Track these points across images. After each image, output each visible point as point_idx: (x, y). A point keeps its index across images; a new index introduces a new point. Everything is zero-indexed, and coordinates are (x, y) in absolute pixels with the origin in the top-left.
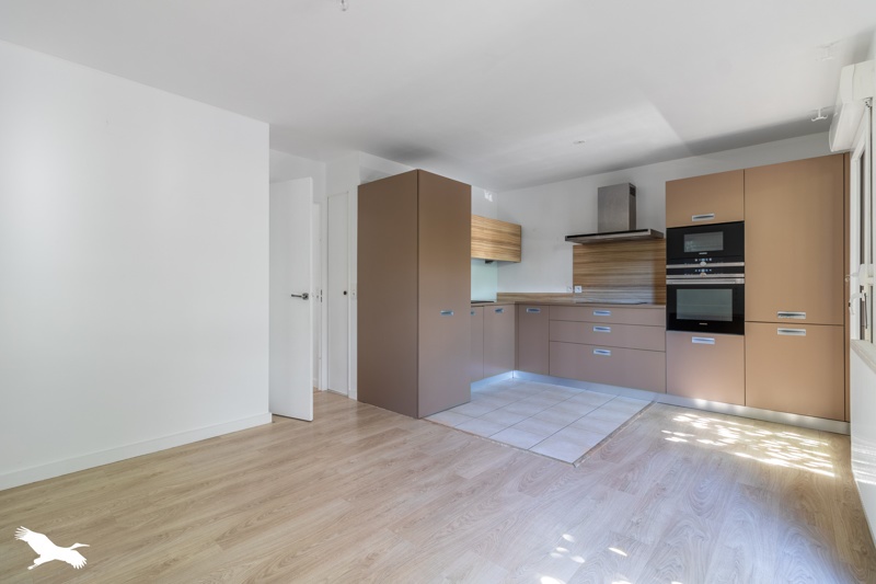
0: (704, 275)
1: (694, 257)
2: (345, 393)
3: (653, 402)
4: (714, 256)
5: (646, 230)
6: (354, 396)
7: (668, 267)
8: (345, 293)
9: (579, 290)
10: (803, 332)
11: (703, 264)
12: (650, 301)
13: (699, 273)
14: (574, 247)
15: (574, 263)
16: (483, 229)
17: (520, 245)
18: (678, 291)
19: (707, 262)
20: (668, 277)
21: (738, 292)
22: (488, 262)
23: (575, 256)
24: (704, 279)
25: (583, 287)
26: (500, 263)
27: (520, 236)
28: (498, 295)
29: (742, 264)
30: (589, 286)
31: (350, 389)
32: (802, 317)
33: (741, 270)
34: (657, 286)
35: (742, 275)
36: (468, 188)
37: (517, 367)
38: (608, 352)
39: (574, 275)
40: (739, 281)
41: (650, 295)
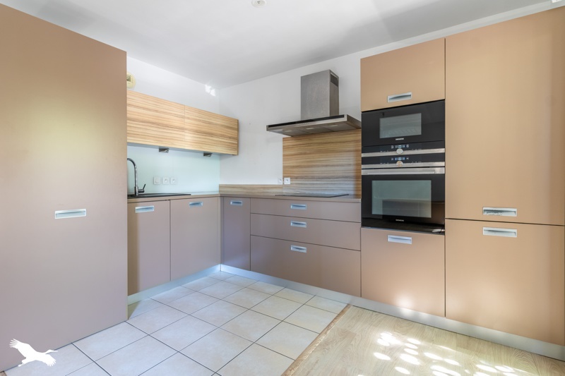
0: (400, 164)
1: (390, 143)
3: (348, 305)
4: (411, 142)
5: (343, 116)
7: (364, 155)
9: (288, 182)
10: (512, 233)
11: (400, 151)
12: (352, 193)
13: (395, 162)
14: (284, 139)
15: (284, 155)
16: (183, 117)
17: (237, 139)
18: (374, 183)
19: (404, 149)
20: (363, 166)
21: (438, 183)
22: (206, 154)
23: (285, 148)
24: (400, 168)
25: (292, 178)
26: (221, 155)
27: (238, 130)
28: (221, 186)
29: (441, 151)
30: (297, 178)
32: (512, 214)
33: (441, 157)
34: (356, 177)
35: (442, 164)
36: (123, 54)
37: (223, 261)
38: (304, 250)
40: (438, 171)
41: (352, 186)
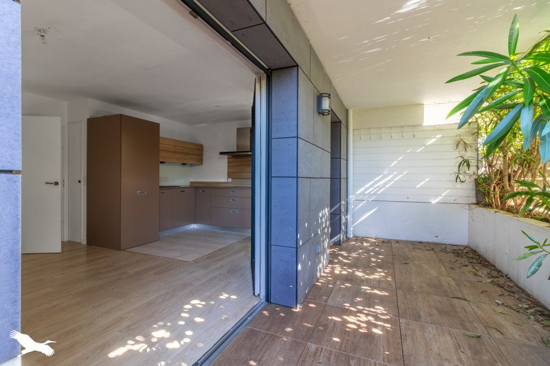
2: (79, 241)
6: (84, 242)
8: (79, 182)
9: (230, 180)
14: (228, 158)
15: (228, 166)
17: (202, 156)
23: (228, 162)
27: (202, 150)
28: (191, 183)
30: (235, 178)
31: (83, 239)
37: (195, 222)
39: (228, 172)
